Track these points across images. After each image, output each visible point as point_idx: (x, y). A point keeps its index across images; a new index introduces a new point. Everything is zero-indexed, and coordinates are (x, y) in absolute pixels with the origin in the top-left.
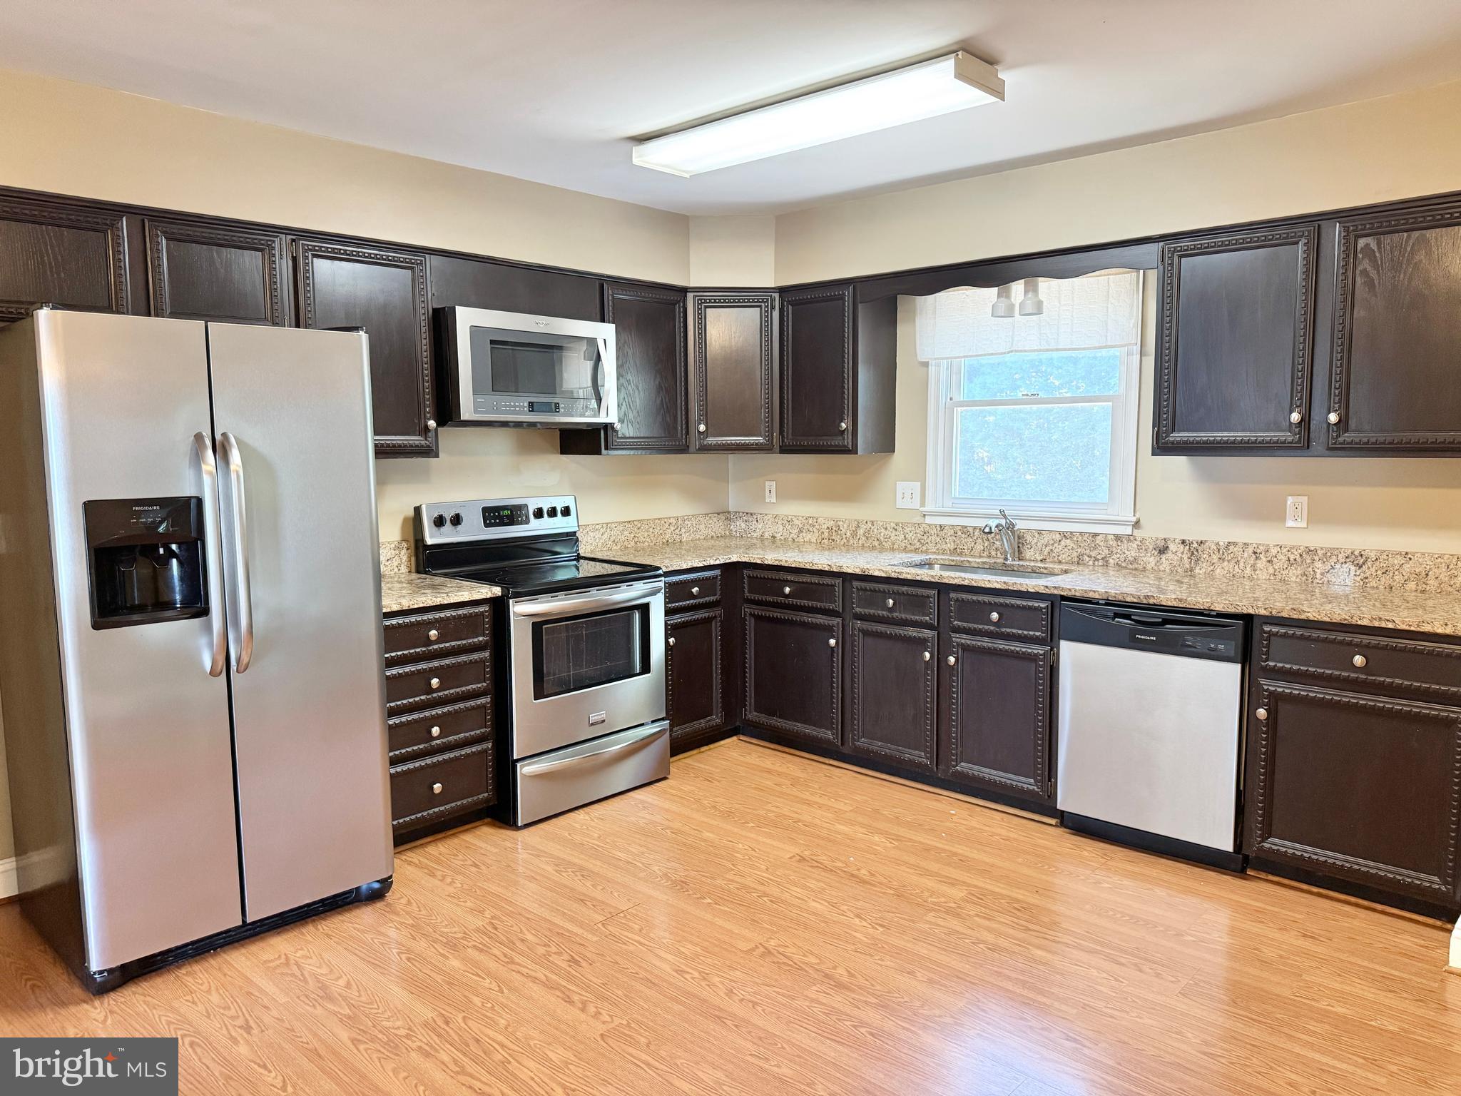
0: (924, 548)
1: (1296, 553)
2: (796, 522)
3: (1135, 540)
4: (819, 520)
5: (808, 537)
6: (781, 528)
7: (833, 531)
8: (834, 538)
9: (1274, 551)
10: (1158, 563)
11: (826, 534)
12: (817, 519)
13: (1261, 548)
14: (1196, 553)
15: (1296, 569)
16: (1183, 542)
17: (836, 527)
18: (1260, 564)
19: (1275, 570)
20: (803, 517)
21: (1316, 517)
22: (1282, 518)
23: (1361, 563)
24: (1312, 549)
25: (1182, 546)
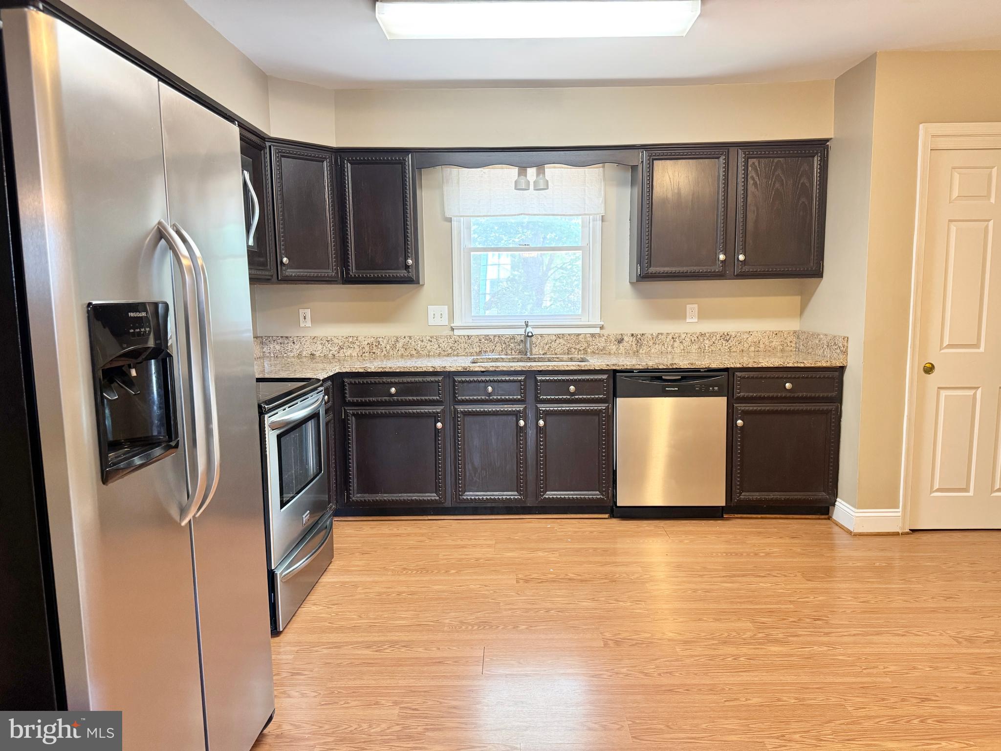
0: (455, 353)
1: (695, 336)
2: (336, 341)
3: (603, 336)
4: (359, 339)
5: (349, 352)
6: (321, 346)
7: (374, 346)
8: (374, 351)
9: (683, 336)
10: (618, 349)
11: (367, 349)
12: (357, 338)
13: (676, 335)
14: (639, 341)
15: (695, 345)
16: (632, 335)
17: (376, 342)
18: (676, 344)
19: (684, 347)
20: (343, 337)
21: (703, 315)
22: (685, 318)
23: (728, 338)
24: (703, 333)
25: (632, 338)
